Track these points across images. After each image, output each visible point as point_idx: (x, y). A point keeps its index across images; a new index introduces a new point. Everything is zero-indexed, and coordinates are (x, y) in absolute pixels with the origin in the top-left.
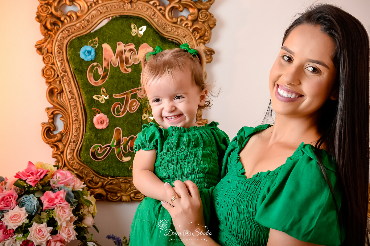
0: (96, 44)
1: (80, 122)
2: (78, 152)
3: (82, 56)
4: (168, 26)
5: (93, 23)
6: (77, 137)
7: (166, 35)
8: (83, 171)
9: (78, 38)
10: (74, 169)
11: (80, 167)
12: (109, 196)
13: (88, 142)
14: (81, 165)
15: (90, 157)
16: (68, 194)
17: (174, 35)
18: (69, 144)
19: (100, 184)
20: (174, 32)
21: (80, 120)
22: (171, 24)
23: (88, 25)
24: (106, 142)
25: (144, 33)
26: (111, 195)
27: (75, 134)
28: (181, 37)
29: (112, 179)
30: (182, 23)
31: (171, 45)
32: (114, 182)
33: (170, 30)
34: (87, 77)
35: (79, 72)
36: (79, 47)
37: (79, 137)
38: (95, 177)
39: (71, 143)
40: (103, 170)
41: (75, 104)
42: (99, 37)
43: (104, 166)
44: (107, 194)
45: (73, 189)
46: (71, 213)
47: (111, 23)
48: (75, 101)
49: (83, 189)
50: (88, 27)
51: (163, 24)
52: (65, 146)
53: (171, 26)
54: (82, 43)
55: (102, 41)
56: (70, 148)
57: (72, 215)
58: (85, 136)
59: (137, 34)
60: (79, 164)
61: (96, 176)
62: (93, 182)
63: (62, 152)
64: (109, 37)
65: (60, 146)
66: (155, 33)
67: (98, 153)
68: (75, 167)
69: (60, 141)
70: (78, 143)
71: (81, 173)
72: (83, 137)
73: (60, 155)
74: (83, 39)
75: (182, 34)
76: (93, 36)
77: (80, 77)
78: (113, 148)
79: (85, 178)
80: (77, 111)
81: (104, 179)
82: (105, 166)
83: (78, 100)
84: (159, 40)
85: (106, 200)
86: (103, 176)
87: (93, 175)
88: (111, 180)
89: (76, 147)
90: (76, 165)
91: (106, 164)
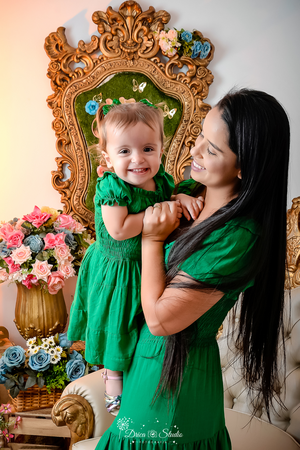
0: (100, 99)
1: (85, 172)
2: (84, 198)
3: (87, 110)
4: (167, 82)
5: (98, 79)
6: (83, 185)
7: (166, 91)
8: (87, 216)
9: (84, 93)
10: (80, 213)
11: (85, 212)
13: (92, 190)
14: (86, 210)
16: (68, 236)
17: (173, 91)
18: (76, 191)
20: (173, 88)
21: (85, 170)
22: (170, 80)
23: (93, 81)
25: (145, 89)
27: (81, 182)
28: (179, 93)
30: (181, 80)
31: (170, 101)
33: (169, 86)
34: (91, 130)
35: (84, 125)
36: (85, 102)
37: (85, 185)
39: (77, 191)
41: (81, 155)
42: (103, 93)
45: (74, 232)
46: (69, 253)
47: (114, 79)
48: (81, 152)
49: (83, 232)
50: (94, 83)
51: (163, 80)
52: (72, 192)
53: (171, 82)
54: (88, 98)
55: (106, 96)
56: (77, 195)
57: (70, 255)
58: (89, 185)
59: (138, 90)
60: (84, 209)
63: (69, 198)
64: (112, 93)
65: (68, 192)
66: (155, 89)
68: (81, 212)
69: (68, 188)
70: (83, 190)
71: (86, 217)
72: (88, 185)
73: (67, 201)
74: (88, 95)
75: (181, 90)
76: (97, 92)
77: (85, 130)
79: (89, 223)
80: (83, 162)
83: (83, 151)
84: (158, 96)
89: (81, 194)
90: (82, 210)
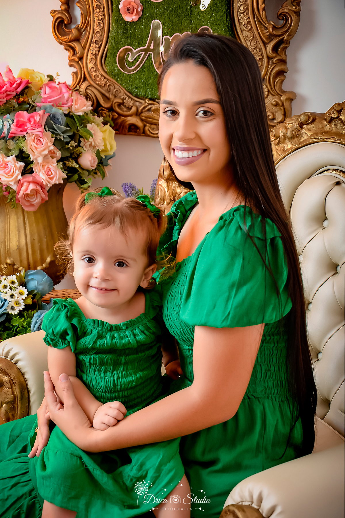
1: (104, 11)
2: (103, 58)
6: (100, 35)
8: (110, 89)
10: (97, 84)
11: (106, 82)
12: (147, 128)
14: (108, 80)
15: (117, 67)
18: (90, 46)
19: (134, 109)
21: (104, 8)
24: (139, 44)
26: (150, 127)
27: (98, 30)
29: (150, 102)
32: (153, 108)
37: (104, 36)
38: (127, 99)
39: (92, 45)
40: (136, 88)
43: (138, 81)
44: (145, 126)
46: (49, 144)
49: (86, 112)
52: (84, 48)
56: (92, 52)
58: (112, 33)
60: (105, 77)
61: (129, 97)
62: (125, 106)
63: (81, 59)
65: (78, 47)
67: (129, 62)
68: (99, 82)
69: (77, 40)
70: (102, 44)
71: (109, 91)
73: (78, 62)
78: (149, 54)
79: (112, 100)
81: (140, 102)
82: (139, 83)
85: (143, 134)
86: (136, 96)
87: (125, 96)
88: (149, 104)
89: (99, 51)
90: (100, 79)
91: (140, 79)
